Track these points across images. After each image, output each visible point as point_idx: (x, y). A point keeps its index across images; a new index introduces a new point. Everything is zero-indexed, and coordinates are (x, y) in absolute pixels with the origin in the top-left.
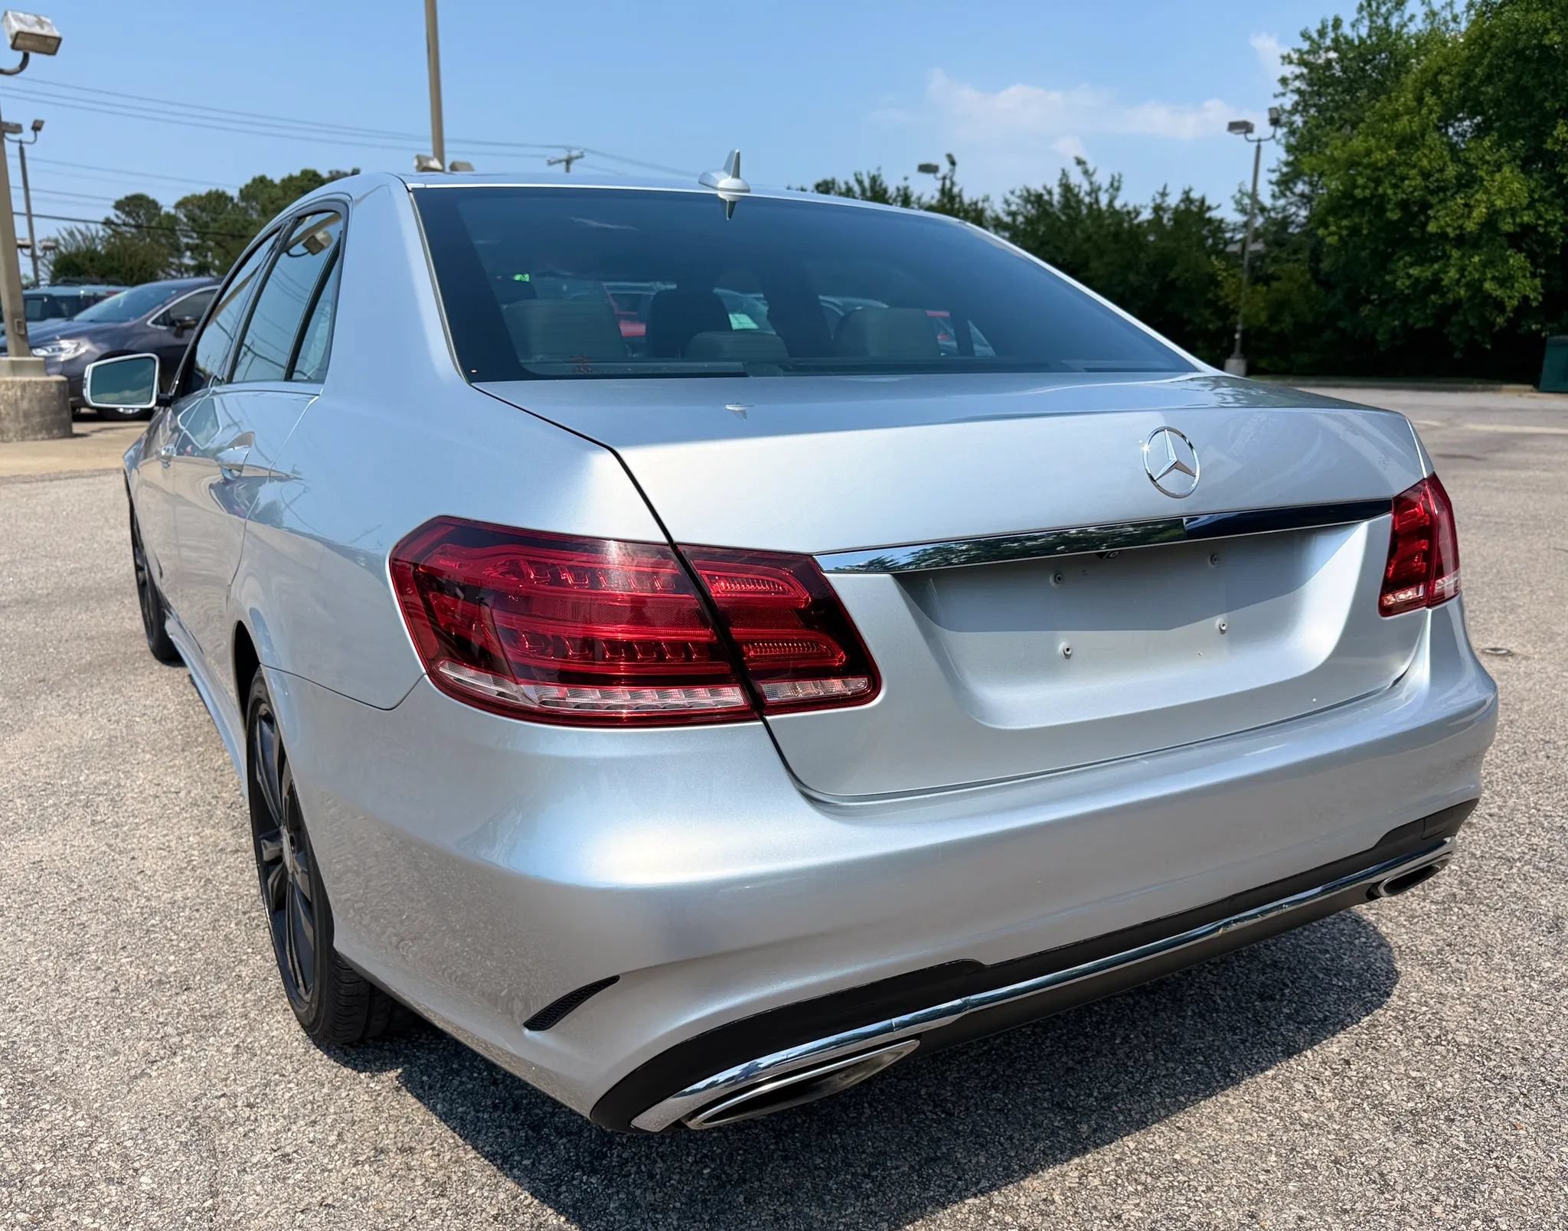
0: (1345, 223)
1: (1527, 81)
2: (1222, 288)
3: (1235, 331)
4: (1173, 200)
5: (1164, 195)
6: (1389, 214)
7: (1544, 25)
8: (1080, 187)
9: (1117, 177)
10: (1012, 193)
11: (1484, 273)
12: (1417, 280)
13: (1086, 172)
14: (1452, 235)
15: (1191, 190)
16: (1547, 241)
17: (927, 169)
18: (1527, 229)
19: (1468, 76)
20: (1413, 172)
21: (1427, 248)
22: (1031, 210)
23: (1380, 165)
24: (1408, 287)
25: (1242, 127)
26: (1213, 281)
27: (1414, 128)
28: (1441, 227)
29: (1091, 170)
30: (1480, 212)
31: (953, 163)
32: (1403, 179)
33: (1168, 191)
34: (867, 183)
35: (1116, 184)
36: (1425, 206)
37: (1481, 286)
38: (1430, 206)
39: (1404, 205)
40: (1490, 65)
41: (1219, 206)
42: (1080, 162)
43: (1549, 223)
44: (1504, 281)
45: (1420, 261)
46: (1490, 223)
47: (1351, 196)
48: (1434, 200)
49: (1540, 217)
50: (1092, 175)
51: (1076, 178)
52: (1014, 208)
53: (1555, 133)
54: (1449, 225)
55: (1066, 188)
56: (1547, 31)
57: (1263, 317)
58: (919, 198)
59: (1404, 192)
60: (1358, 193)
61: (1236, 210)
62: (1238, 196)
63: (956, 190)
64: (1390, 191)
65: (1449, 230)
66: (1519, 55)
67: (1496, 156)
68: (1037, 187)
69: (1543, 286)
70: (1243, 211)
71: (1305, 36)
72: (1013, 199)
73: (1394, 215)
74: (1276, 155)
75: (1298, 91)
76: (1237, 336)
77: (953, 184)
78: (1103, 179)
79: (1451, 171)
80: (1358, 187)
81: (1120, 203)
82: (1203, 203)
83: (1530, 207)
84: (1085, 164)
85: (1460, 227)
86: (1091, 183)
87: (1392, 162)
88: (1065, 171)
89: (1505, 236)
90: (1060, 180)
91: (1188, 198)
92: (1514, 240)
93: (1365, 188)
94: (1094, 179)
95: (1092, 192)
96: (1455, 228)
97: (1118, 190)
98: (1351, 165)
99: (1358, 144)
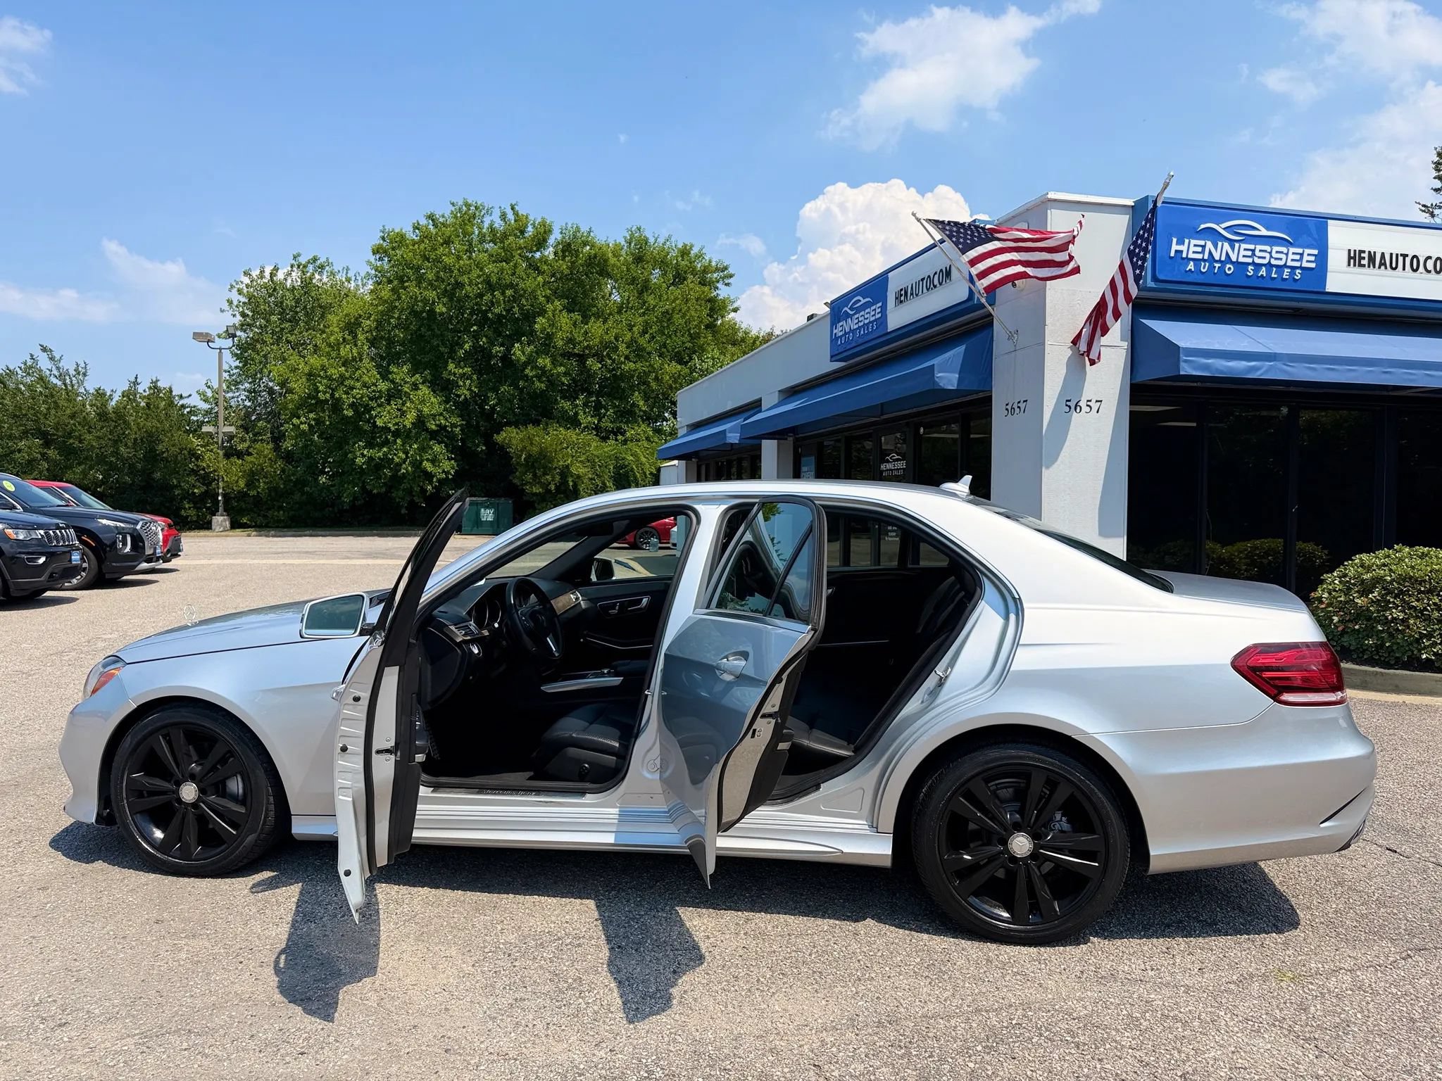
0: (312, 415)
1: (423, 331)
2: (203, 460)
3: (218, 495)
4: (144, 387)
5: (136, 383)
6: (345, 412)
7: (432, 298)
8: (49, 371)
9: (81, 365)
11: (421, 456)
12: (371, 459)
13: (52, 359)
14: (393, 429)
15: (157, 381)
16: (452, 437)
18: (442, 429)
19: (379, 326)
20: (358, 385)
21: (375, 436)
23: (334, 377)
24: (363, 464)
25: (208, 339)
26: (193, 454)
27: (355, 354)
28: (385, 423)
29: (57, 357)
30: (411, 417)
32: (352, 388)
33: (139, 380)
35: (82, 370)
36: (368, 409)
37: (421, 463)
38: (373, 408)
39: (352, 405)
40: (398, 319)
41: (190, 395)
42: (44, 349)
43: (453, 425)
44: (434, 461)
45: (370, 445)
46: (420, 422)
47: (316, 397)
48: (373, 404)
49: (447, 421)
50: (59, 361)
51: (44, 364)
53: (448, 368)
54: (389, 422)
55: (32, 369)
56: (433, 303)
57: (242, 483)
59: (354, 398)
60: (320, 395)
61: (202, 399)
64: (344, 396)
65: (390, 425)
66: (417, 314)
67: (413, 379)
69: (457, 466)
70: (206, 401)
73: (349, 413)
74: (231, 361)
76: (220, 498)
78: (68, 365)
79: (383, 386)
80: (320, 392)
81: (90, 385)
82: (171, 391)
83: (441, 414)
84: (51, 351)
85: (397, 424)
86: (58, 368)
87: (341, 376)
88: (32, 355)
89: (430, 432)
90: (25, 364)
91: (155, 387)
92: (434, 435)
93: (325, 393)
94: (60, 365)
95: (61, 375)
96: (394, 425)
97: (85, 375)
98: (310, 375)
99: (315, 361)
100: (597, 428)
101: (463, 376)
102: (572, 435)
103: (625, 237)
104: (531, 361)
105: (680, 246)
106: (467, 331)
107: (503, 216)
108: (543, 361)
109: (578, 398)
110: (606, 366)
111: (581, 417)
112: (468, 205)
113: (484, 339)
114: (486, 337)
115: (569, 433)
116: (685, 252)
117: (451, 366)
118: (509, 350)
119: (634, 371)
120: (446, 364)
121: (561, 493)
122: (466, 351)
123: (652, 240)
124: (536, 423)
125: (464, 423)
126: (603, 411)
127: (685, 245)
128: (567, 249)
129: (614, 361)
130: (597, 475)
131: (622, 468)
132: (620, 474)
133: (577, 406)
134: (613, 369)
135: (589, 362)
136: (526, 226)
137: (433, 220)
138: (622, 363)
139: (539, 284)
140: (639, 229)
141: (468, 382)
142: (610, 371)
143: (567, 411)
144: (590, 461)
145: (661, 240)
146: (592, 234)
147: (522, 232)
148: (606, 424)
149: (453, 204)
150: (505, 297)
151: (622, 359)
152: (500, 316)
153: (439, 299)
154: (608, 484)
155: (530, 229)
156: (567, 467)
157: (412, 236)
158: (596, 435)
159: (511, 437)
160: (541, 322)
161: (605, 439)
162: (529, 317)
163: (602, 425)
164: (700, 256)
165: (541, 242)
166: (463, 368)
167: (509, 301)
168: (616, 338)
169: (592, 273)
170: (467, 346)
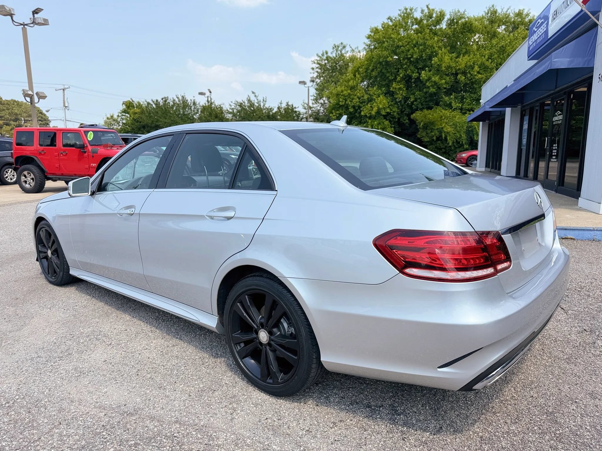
0: (337, 112)
1: (383, 71)
4: (284, 105)
5: (281, 103)
6: (350, 109)
7: (387, 55)
8: (254, 101)
9: (265, 98)
10: (232, 102)
13: (255, 96)
14: (368, 116)
15: (288, 102)
16: (394, 118)
17: (201, 94)
18: (388, 114)
19: (367, 69)
20: (355, 97)
22: (239, 108)
23: (346, 95)
25: (303, 83)
27: (355, 84)
28: (365, 113)
29: (257, 96)
30: (375, 109)
31: (210, 92)
32: (353, 99)
33: (282, 102)
34: (180, 98)
35: (265, 100)
36: (360, 107)
38: (361, 107)
39: (354, 107)
40: (373, 66)
42: (253, 93)
43: (394, 112)
45: (360, 123)
46: (378, 112)
47: (339, 104)
48: (361, 105)
49: (391, 110)
50: (258, 97)
51: (253, 98)
52: (233, 107)
53: (393, 86)
54: (367, 113)
55: (249, 101)
56: (388, 57)
58: (199, 103)
59: (353, 103)
60: (340, 103)
61: (303, 108)
62: (303, 104)
63: (213, 101)
64: (350, 103)
65: (367, 114)
66: (380, 63)
67: (378, 92)
68: (240, 101)
69: (394, 130)
70: (305, 108)
71: (318, 55)
72: (232, 104)
74: (313, 92)
75: (317, 72)
77: (211, 99)
78: (260, 98)
79: (366, 97)
80: (340, 102)
81: (267, 106)
82: (293, 106)
83: (389, 107)
84: (255, 93)
85: (370, 113)
86: (257, 100)
87: (349, 94)
88: (248, 96)
89: (383, 116)
90: (247, 98)
91: (288, 104)
92: (385, 117)
93: (342, 102)
94: (258, 98)
95: (258, 102)
96: (369, 114)
97: (266, 101)
98: (338, 95)
99: (339, 89)
100: (461, 109)
101: (400, 89)
102: (447, 113)
103: (485, 12)
104: (429, 79)
105: (517, 11)
106: (402, 68)
107: (422, 11)
108: (436, 78)
109: (452, 95)
110: (468, 78)
111: (453, 104)
112: (406, 9)
113: (409, 71)
114: (410, 70)
115: (446, 112)
116: (519, 14)
117: (394, 85)
118: (420, 74)
119: (482, 78)
120: (392, 84)
121: (440, 141)
122: (401, 77)
123: (499, 11)
124: (430, 108)
125: (399, 110)
126: (465, 100)
127: (520, 10)
128: (452, 22)
129: (471, 75)
130: (457, 131)
131: (470, 127)
132: (469, 131)
133: (451, 99)
134: (471, 79)
135: (459, 77)
136: (432, 14)
137: (390, 19)
138: (475, 75)
139: (435, 42)
140: (493, 6)
141: (401, 92)
142: (470, 80)
143: (446, 102)
144: (455, 125)
145: (505, 10)
146: (465, 13)
147: (431, 18)
148: (465, 106)
149: (400, 10)
150: (419, 50)
151: (476, 73)
152: (417, 59)
153: (389, 55)
154: (463, 136)
155: (434, 15)
156: (442, 128)
157: (380, 27)
158: (461, 112)
159: (417, 116)
160: (435, 60)
161: (465, 113)
162: (430, 58)
163: (464, 107)
164: (528, 15)
165: (439, 21)
166: (399, 85)
167: (421, 52)
168: (474, 63)
169: (464, 32)
170: (401, 75)
